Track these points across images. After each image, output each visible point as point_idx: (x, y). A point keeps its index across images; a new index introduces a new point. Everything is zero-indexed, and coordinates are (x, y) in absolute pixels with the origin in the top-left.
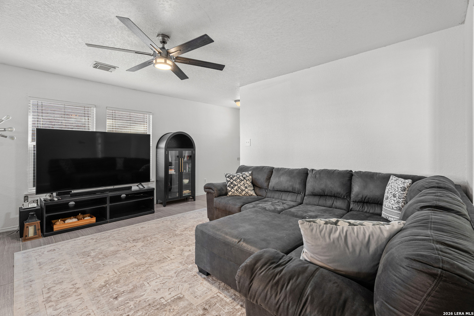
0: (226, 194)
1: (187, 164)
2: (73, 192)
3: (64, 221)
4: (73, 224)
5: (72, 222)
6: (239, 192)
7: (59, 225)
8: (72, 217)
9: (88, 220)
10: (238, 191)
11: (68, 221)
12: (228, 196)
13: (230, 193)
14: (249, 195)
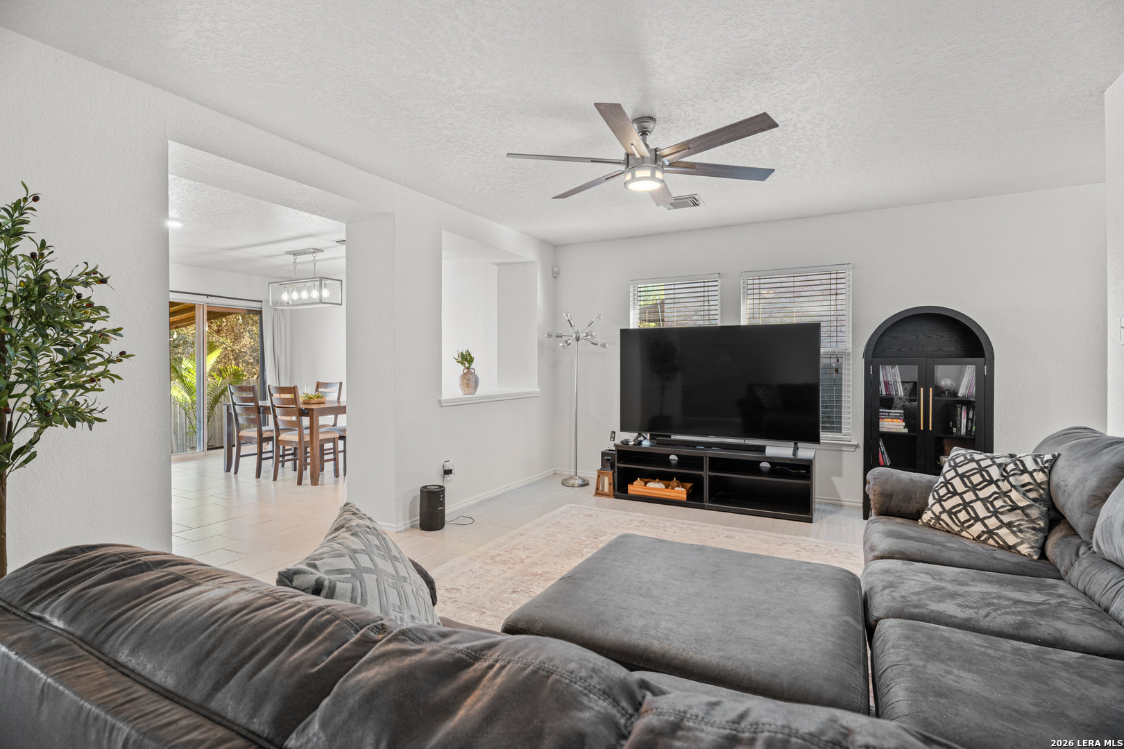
0: (915, 516)
1: (964, 408)
2: (672, 437)
3: (646, 484)
4: (653, 491)
5: (656, 487)
6: (959, 521)
7: (636, 487)
8: (657, 480)
9: (680, 492)
10: (957, 517)
11: (651, 485)
12: (920, 523)
13: (927, 516)
14: (997, 542)
